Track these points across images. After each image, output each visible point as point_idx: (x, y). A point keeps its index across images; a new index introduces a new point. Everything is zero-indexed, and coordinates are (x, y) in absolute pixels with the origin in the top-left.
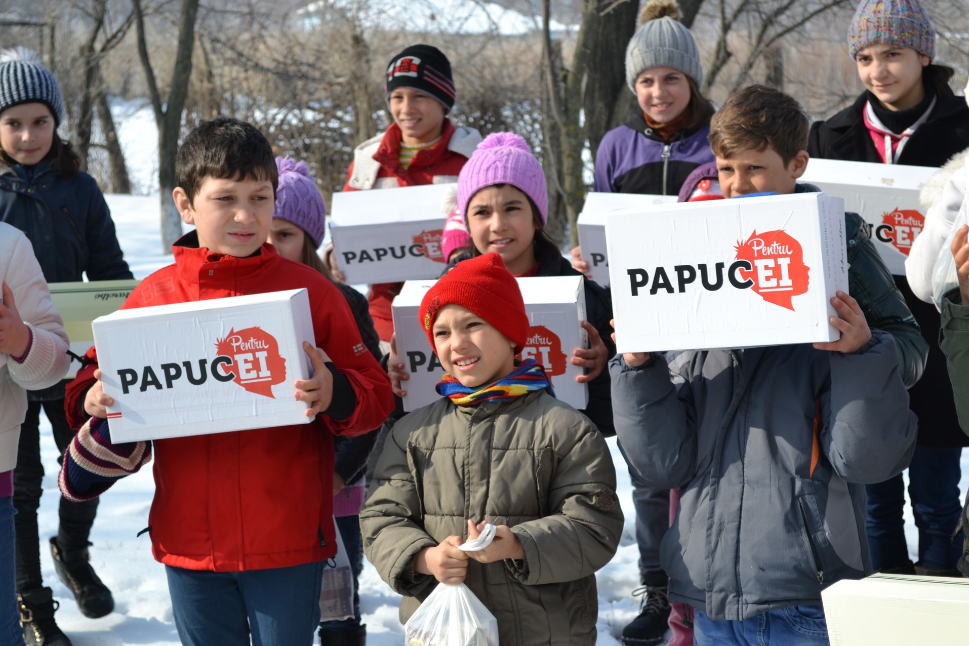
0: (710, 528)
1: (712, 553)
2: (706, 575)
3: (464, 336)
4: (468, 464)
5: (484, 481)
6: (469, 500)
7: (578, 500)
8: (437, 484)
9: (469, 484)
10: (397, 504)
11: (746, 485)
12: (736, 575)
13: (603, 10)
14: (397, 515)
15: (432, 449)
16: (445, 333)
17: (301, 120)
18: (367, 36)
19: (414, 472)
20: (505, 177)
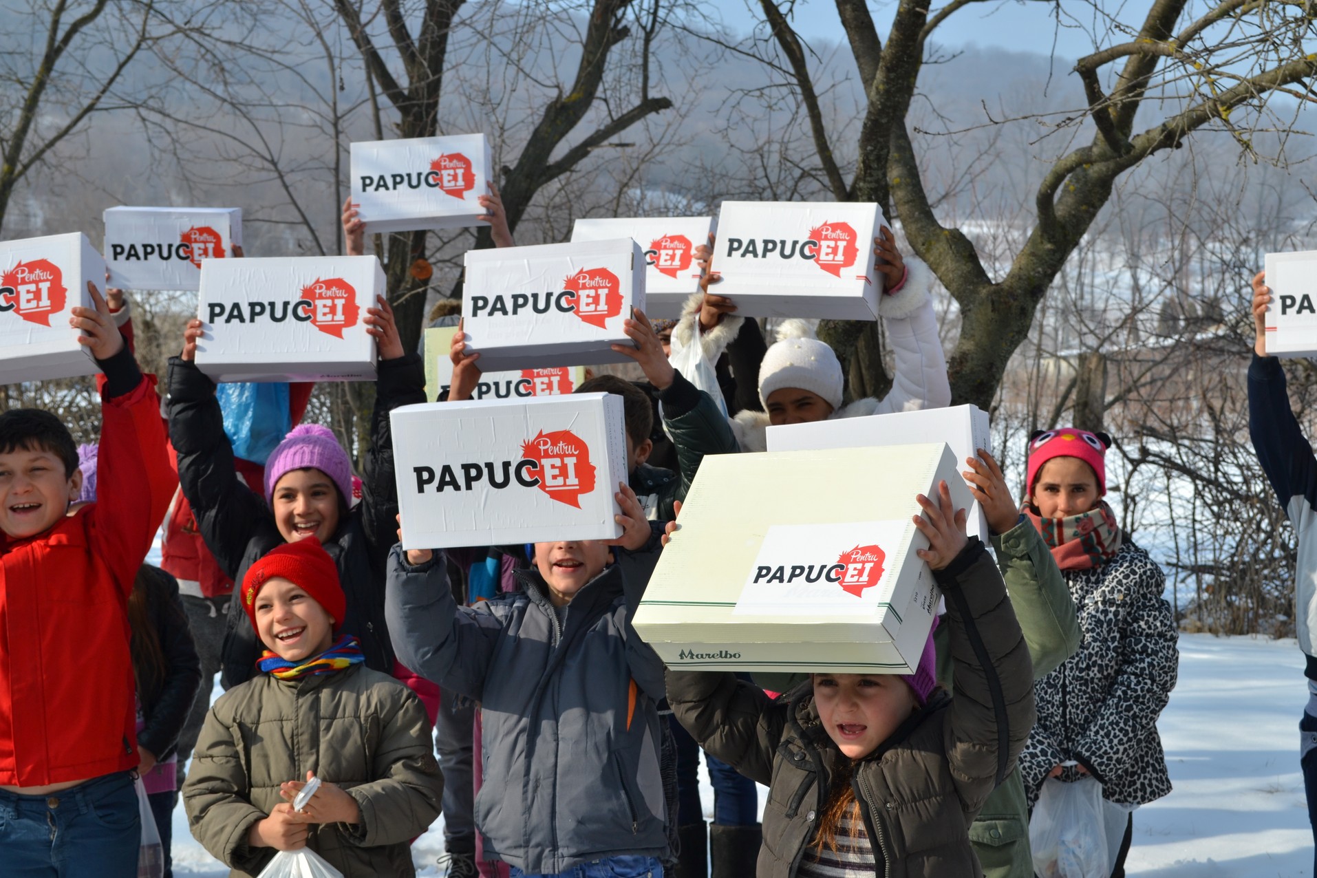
0: (526, 785)
1: (528, 810)
2: (522, 831)
3: (287, 608)
4: (297, 735)
5: (314, 751)
6: (299, 770)
7: (404, 765)
8: (266, 756)
9: (298, 755)
10: (223, 780)
11: (560, 743)
12: (553, 829)
13: (396, 301)
14: (224, 791)
15: (258, 723)
16: (267, 607)
17: (90, 402)
18: (157, 322)
19: (240, 748)
20: (311, 461)
